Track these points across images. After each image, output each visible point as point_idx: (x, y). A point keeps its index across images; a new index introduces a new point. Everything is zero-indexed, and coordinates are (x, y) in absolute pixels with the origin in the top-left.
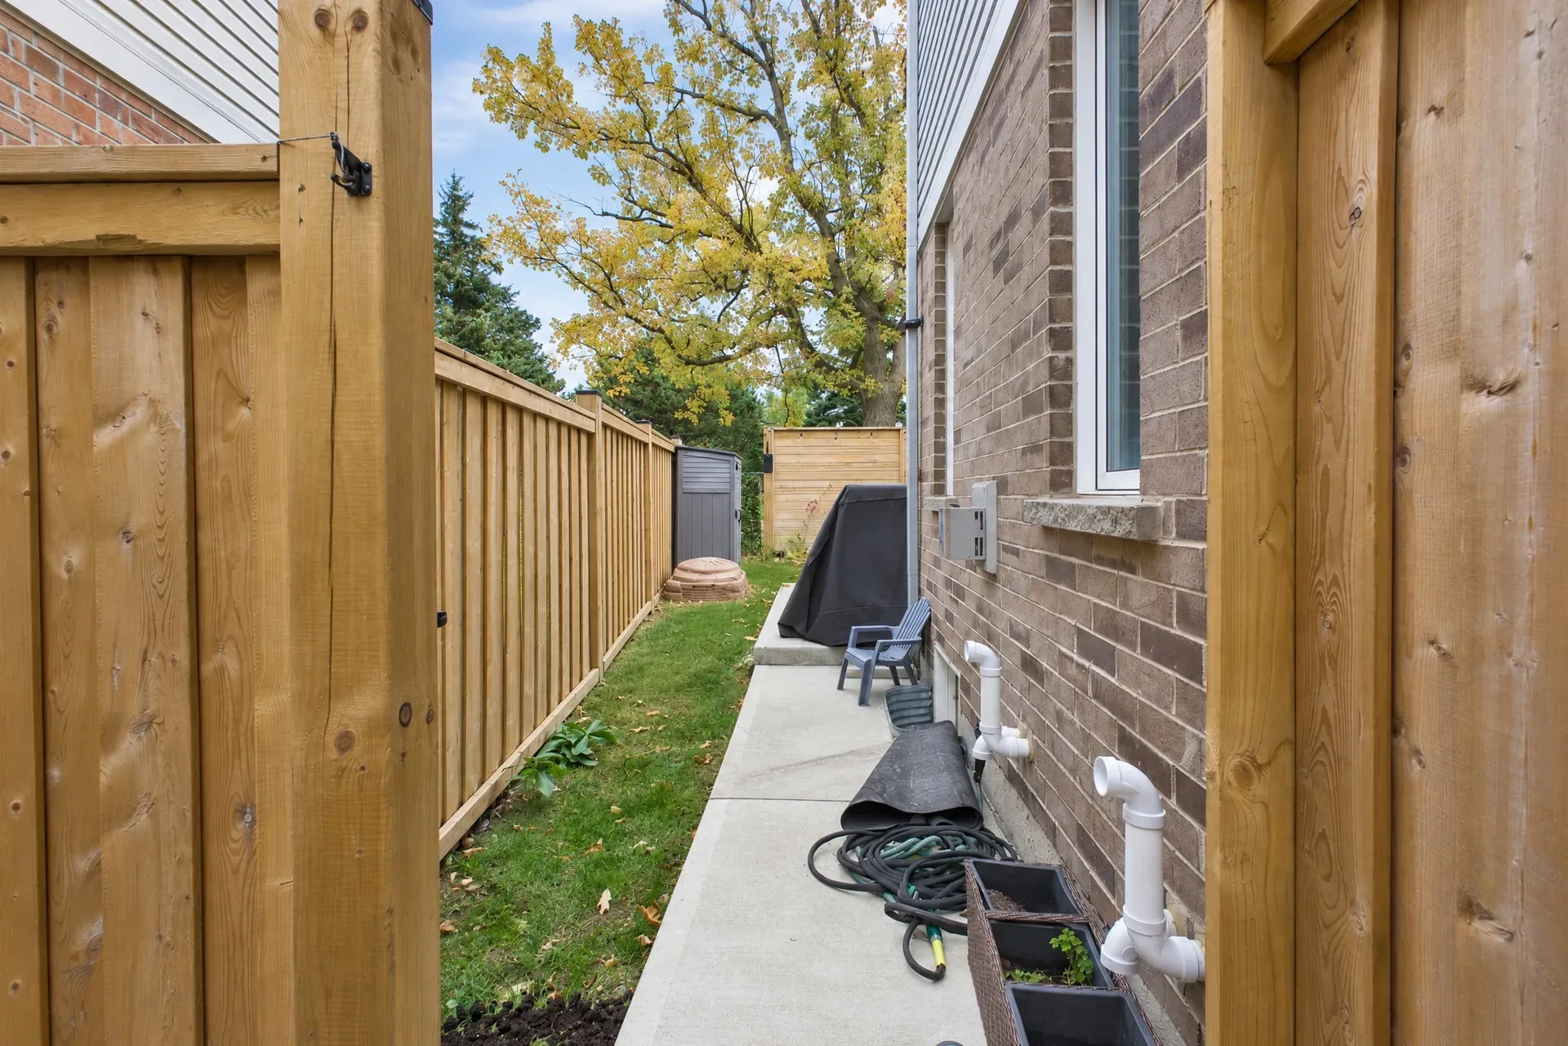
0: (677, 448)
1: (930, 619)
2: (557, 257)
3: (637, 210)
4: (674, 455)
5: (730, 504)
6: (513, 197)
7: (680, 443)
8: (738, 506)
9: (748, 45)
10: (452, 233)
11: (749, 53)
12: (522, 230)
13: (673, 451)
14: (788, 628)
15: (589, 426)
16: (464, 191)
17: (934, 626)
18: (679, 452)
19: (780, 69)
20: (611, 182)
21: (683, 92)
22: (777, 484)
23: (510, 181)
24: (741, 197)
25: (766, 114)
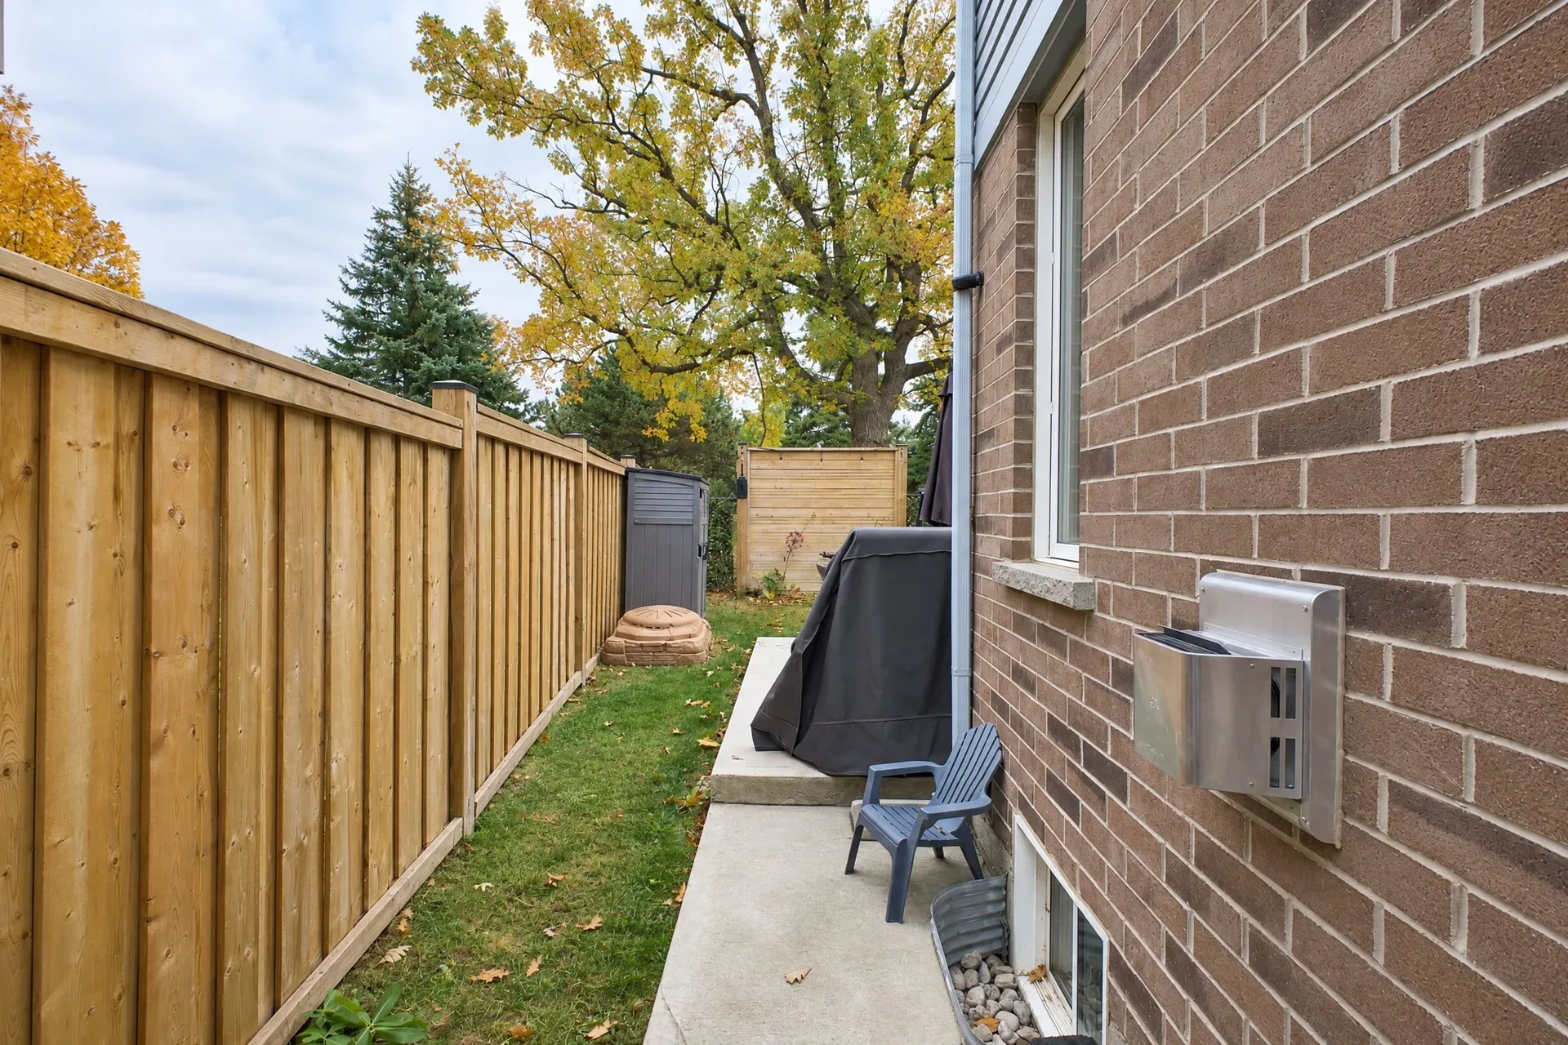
0: (628, 470)
1: (1002, 763)
2: (504, 244)
3: (603, 202)
4: (624, 479)
5: (694, 537)
6: (452, 176)
7: (632, 464)
8: (703, 539)
9: (723, 20)
10: (408, 227)
11: (726, 29)
12: (463, 214)
13: (623, 474)
14: (766, 736)
15: (453, 439)
16: (420, 183)
17: (1010, 778)
18: (630, 474)
19: (761, 50)
20: (573, 169)
21: (652, 73)
22: (753, 512)
23: (447, 159)
24: (717, 188)
25: (746, 98)
